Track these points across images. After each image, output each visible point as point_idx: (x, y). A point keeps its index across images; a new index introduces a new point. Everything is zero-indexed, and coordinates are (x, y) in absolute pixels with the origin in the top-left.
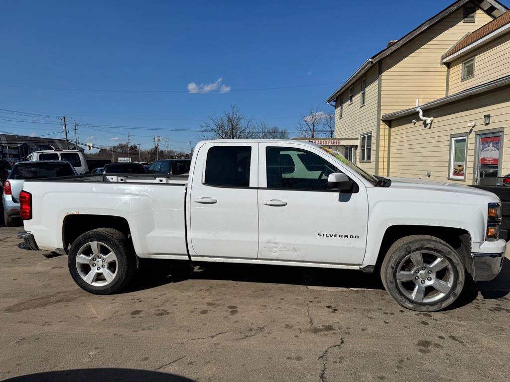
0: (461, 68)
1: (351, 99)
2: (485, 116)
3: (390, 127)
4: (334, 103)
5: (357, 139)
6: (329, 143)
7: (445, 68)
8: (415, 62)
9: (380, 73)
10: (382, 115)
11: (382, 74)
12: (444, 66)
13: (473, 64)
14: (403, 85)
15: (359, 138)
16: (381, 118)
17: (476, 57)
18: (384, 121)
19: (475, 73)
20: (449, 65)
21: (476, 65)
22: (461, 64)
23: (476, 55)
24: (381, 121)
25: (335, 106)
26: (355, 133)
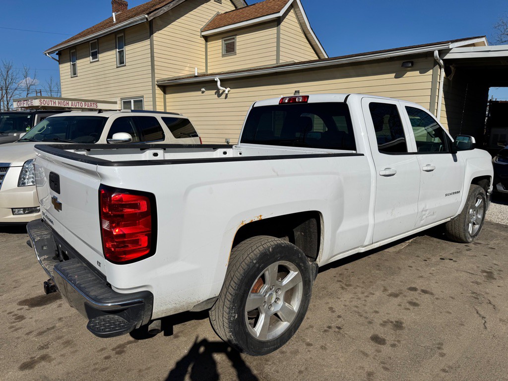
0: (221, 43)
1: (94, 55)
2: (296, 91)
3: (165, 93)
4: (57, 57)
5: (115, 103)
6: (85, 105)
7: (203, 41)
8: (180, 28)
9: (152, 33)
10: (156, 79)
11: (154, 35)
12: (203, 39)
13: (234, 42)
14: (172, 50)
15: (118, 103)
16: (156, 83)
17: (237, 37)
18: (159, 86)
19: (237, 52)
20: (206, 38)
21: (237, 44)
22: (221, 40)
23: (236, 35)
24: (156, 86)
25: (59, 61)
26: (108, 96)
